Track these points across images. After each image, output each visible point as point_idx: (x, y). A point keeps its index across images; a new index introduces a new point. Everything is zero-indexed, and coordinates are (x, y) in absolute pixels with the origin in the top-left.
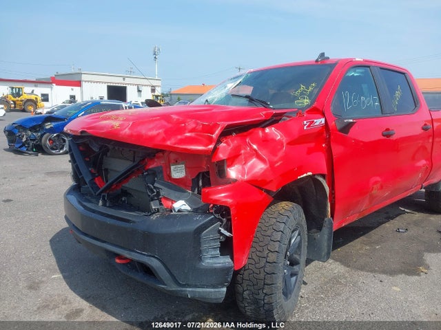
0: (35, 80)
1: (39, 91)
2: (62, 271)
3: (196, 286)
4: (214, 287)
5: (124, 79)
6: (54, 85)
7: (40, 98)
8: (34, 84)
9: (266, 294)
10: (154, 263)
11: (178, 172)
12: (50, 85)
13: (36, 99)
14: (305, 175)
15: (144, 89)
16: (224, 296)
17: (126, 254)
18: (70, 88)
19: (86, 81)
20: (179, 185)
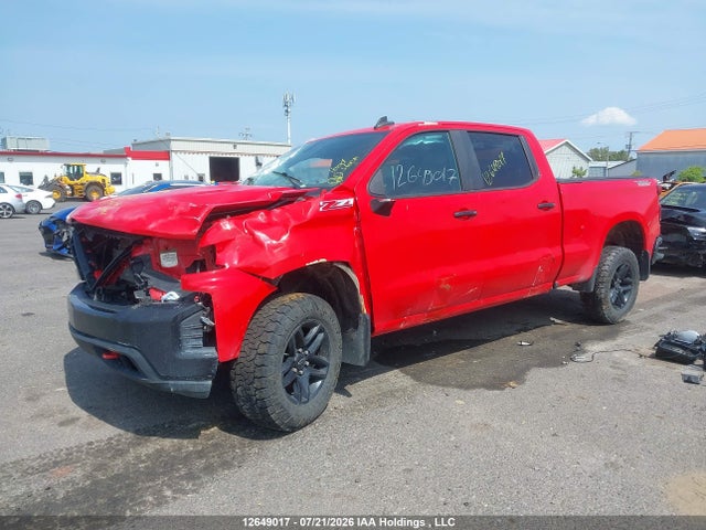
0: (101, 152)
1: (108, 169)
2: (69, 384)
3: (177, 379)
4: (196, 379)
5: (235, 147)
6: (130, 159)
7: (108, 179)
8: (100, 159)
9: (257, 389)
10: (135, 355)
11: (169, 260)
12: (124, 160)
13: (104, 180)
14: (316, 262)
15: (265, 161)
16: (209, 390)
17: (111, 347)
18: (153, 162)
19: (176, 152)
20: (170, 275)
